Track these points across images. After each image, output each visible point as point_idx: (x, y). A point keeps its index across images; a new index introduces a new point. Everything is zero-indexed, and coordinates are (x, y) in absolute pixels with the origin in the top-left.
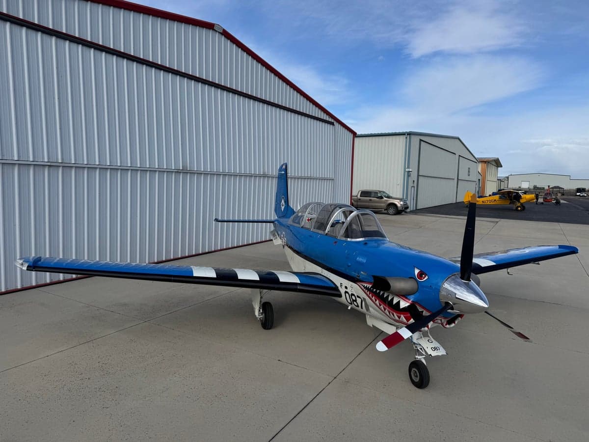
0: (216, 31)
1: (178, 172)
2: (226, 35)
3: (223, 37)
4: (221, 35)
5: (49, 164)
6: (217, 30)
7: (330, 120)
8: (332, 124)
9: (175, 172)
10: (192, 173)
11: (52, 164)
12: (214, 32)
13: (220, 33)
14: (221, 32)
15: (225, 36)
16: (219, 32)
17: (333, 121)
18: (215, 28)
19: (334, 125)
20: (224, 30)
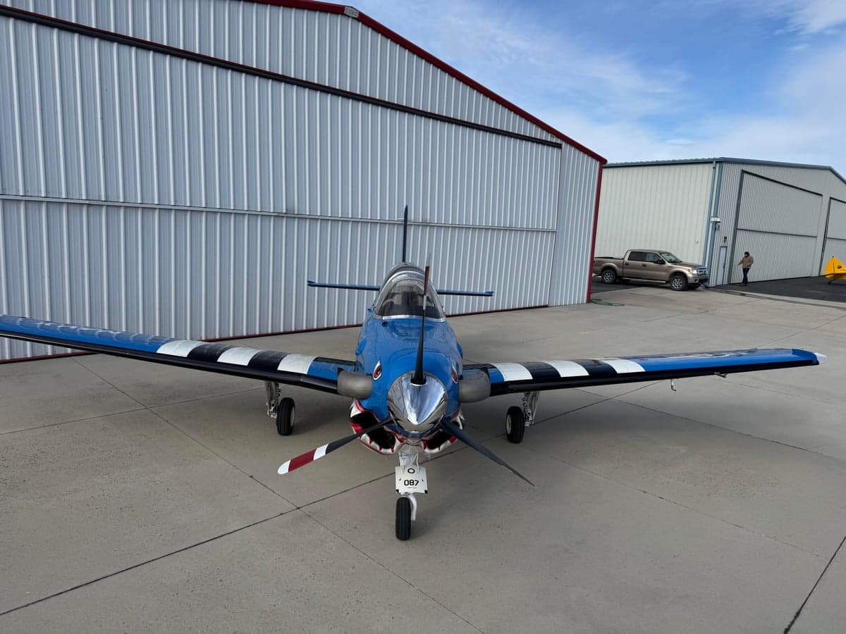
0: (349, 16)
1: (278, 216)
2: (364, 20)
3: (360, 24)
4: (356, 22)
5: (87, 202)
6: (347, 14)
7: (554, 140)
8: (559, 146)
9: (275, 216)
10: (301, 218)
11: (92, 203)
12: (345, 19)
13: (355, 18)
14: (357, 17)
15: (363, 23)
16: (353, 18)
17: (559, 141)
18: (345, 12)
19: (561, 148)
20: (361, 14)
